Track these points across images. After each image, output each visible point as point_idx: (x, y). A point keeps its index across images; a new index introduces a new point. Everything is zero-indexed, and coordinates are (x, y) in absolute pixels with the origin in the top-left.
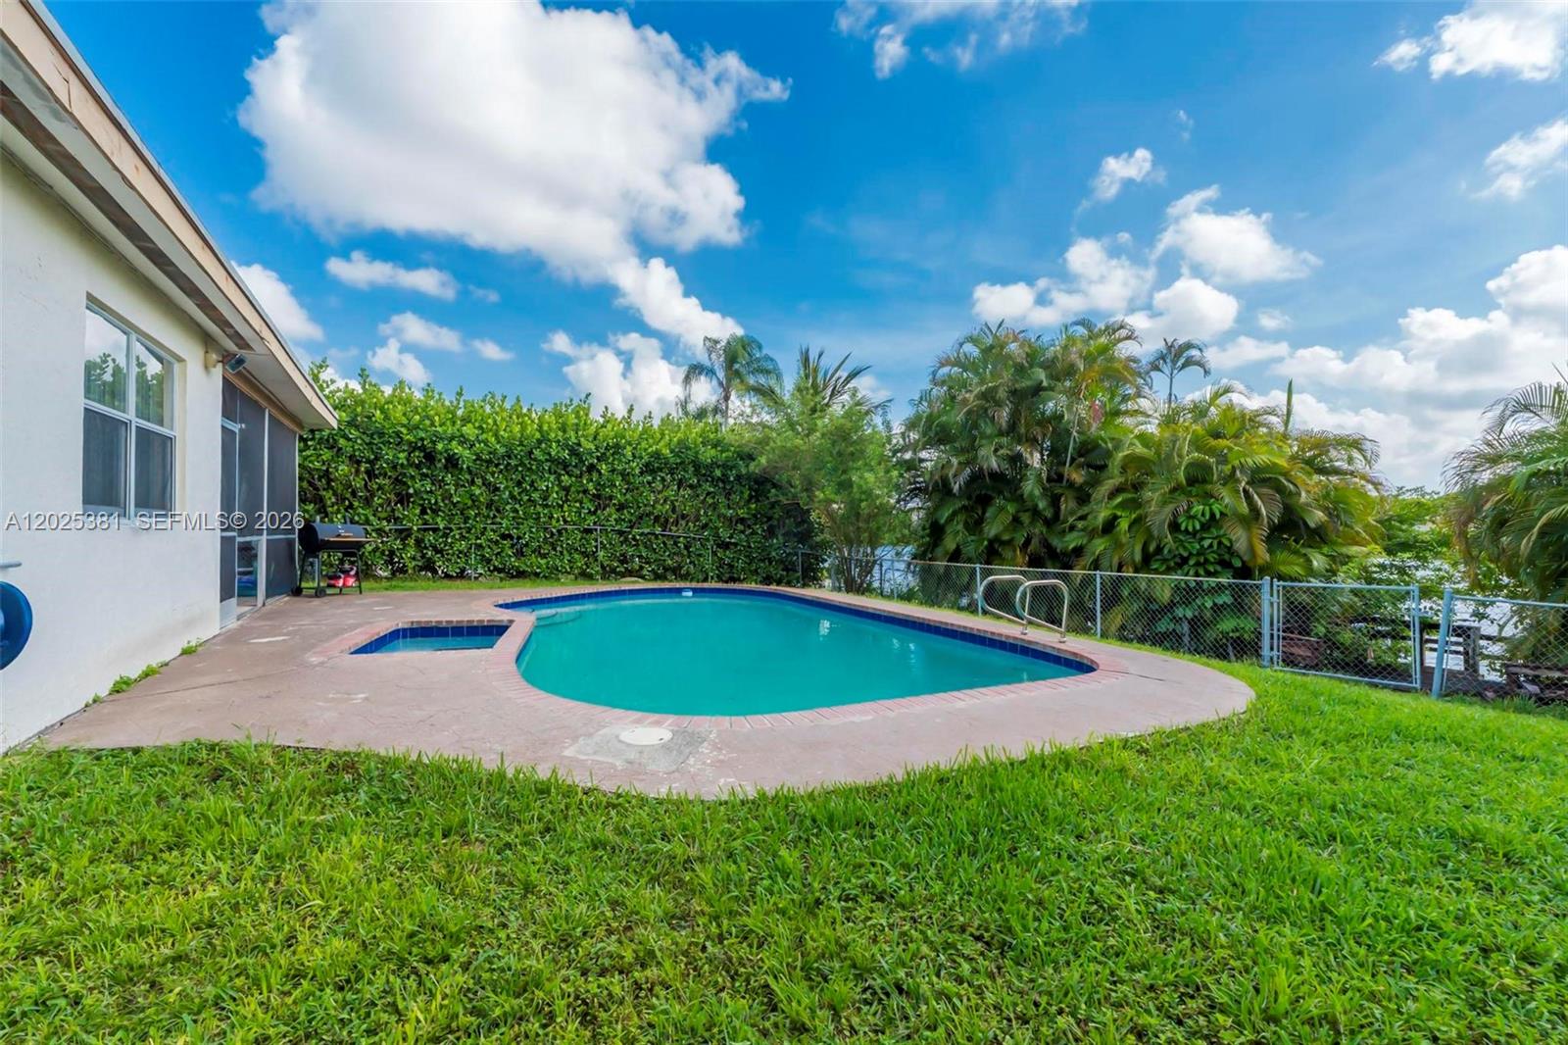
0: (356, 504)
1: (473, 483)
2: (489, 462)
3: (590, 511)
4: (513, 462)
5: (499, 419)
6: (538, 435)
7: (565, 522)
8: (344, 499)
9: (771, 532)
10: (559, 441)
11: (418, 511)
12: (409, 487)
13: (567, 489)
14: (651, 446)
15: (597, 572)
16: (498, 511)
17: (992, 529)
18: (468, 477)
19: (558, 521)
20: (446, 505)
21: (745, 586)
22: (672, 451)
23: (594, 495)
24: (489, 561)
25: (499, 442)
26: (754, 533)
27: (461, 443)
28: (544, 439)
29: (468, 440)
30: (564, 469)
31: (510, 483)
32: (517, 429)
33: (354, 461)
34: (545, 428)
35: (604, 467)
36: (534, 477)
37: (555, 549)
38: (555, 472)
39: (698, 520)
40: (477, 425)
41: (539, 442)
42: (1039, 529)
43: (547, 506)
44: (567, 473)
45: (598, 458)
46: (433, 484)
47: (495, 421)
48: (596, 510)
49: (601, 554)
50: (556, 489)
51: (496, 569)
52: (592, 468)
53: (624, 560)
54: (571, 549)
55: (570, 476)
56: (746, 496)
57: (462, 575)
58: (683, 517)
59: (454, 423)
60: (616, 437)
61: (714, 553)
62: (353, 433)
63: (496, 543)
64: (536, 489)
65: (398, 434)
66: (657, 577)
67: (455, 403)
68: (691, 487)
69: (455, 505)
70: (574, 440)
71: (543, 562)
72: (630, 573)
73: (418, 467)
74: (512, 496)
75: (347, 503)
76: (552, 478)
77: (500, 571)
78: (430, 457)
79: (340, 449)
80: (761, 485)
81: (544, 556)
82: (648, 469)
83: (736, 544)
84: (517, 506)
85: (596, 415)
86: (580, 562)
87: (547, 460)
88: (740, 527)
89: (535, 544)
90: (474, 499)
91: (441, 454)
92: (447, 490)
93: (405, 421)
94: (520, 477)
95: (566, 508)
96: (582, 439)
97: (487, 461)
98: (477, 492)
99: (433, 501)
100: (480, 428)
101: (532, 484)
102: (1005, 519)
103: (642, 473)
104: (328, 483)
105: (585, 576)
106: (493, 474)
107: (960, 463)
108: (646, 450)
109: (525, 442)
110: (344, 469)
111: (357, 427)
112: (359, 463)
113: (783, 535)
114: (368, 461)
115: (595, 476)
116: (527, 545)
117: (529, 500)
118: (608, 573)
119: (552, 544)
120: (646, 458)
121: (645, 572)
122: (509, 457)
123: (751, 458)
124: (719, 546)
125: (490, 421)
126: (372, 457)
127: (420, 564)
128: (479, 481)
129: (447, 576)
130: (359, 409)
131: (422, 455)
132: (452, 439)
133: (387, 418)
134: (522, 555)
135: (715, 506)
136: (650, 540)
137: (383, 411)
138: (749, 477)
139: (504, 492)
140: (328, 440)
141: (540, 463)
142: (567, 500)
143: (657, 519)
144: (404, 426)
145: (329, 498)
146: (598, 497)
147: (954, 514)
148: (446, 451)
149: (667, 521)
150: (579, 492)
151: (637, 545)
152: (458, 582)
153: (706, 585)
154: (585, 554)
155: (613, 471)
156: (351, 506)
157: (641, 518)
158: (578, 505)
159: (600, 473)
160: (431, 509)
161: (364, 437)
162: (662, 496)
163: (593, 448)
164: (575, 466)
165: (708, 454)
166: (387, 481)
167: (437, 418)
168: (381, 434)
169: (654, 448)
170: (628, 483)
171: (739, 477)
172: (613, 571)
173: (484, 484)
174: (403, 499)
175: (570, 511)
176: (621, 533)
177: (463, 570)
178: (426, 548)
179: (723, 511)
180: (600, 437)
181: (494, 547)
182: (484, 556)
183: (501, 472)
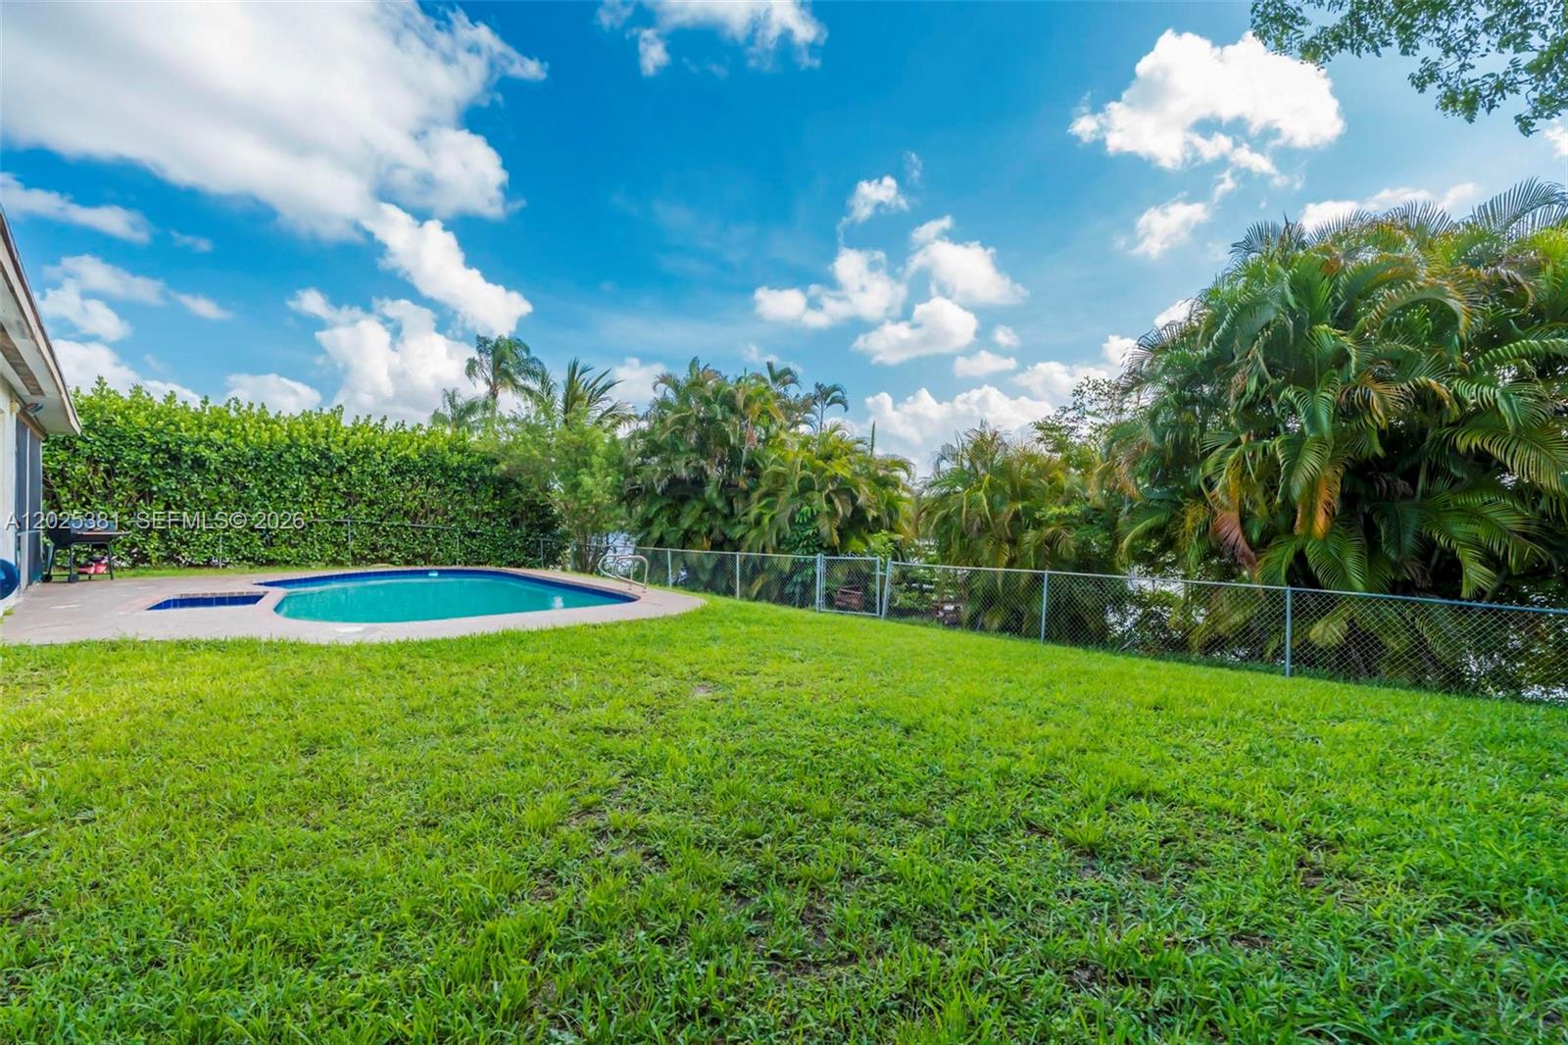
0: (93, 500)
1: (220, 481)
2: (238, 463)
3: (340, 507)
4: (262, 464)
5: (247, 425)
6: (287, 441)
7: (316, 516)
8: (80, 496)
9: (515, 523)
10: (308, 447)
11: (162, 507)
12: (152, 485)
13: (318, 488)
14: (400, 451)
15: (348, 559)
16: (247, 506)
17: (686, 523)
18: (215, 476)
19: (309, 515)
20: (192, 501)
21: (488, 568)
22: (420, 456)
23: (344, 493)
24: (237, 551)
25: (247, 446)
26: (499, 524)
27: (208, 446)
28: (293, 444)
29: (217, 444)
30: (315, 470)
31: (259, 482)
32: (266, 435)
33: (92, 461)
34: (295, 434)
35: (354, 470)
36: (284, 477)
37: (305, 540)
38: (305, 473)
39: (446, 514)
40: (224, 430)
41: (289, 447)
42: (719, 522)
43: (297, 502)
44: (318, 474)
45: (348, 461)
46: (178, 482)
47: (244, 428)
48: (347, 506)
49: (351, 544)
50: (306, 487)
51: (244, 558)
52: (341, 469)
53: (374, 548)
54: (322, 540)
55: (320, 476)
56: (490, 494)
57: (208, 564)
58: (432, 511)
59: (200, 428)
60: (366, 443)
61: (461, 542)
62: (92, 436)
63: (246, 535)
64: (286, 488)
65: (140, 437)
66: (408, 563)
67: (200, 410)
68: (439, 486)
69: (201, 501)
70: (324, 445)
71: (293, 551)
72: (383, 560)
73: (162, 467)
74: (261, 493)
75: (84, 499)
76: (302, 478)
77: (249, 559)
78: (175, 458)
79: (76, 450)
80: (503, 485)
81: (294, 546)
82: (396, 470)
83: (481, 534)
84: (267, 502)
85: (346, 422)
86: (331, 550)
87: (297, 463)
88: (486, 520)
89: (285, 536)
90: (222, 497)
91: (187, 455)
92: (192, 489)
93: (148, 426)
94: (269, 477)
95: (316, 503)
96: (332, 445)
97: (235, 462)
98: (225, 490)
99: (178, 498)
100: (229, 432)
101: (282, 483)
102: (696, 513)
103: (391, 474)
104: (63, 481)
105: (335, 562)
106: (241, 474)
107: (662, 471)
108: (395, 455)
109: (275, 447)
110: (81, 468)
111: (95, 431)
112: (97, 462)
113: (527, 526)
114: (108, 461)
115: (345, 476)
116: (276, 536)
117: (279, 497)
118: (357, 560)
119: (303, 535)
120: (395, 462)
121: (395, 559)
122: (258, 459)
123: (495, 462)
124: (465, 535)
125: (239, 427)
126: (113, 458)
127: (164, 554)
128: (227, 481)
129: (191, 565)
130: (98, 415)
131: (166, 456)
132: (197, 444)
133: (128, 422)
134: (272, 545)
135: (462, 503)
136: (399, 531)
137: (122, 415)
138: (493, 478)
139: (253, 490)
140: (63, 442)
141: (290, 465)
142: (317, 497)
143: (406, 513)
144: (146, 430)
145: (64, 495)
146: (348, 494)
147: (661, 509)
148: (193, 454)
149: (416, 515)
150: (329, 490)
151: (387, 536)
152: (206, 570)
153: (454, 567)
154: (335, 544)
155: (363, 472)
156: (88, 502)
157: (391, 512)
158: (328, 501)
159: (351, 475)
160: (175, 504)
161: (103, 439)
162: (410, 495)
163: (343, 452)
164: (326, 468)
165: (455, 460)
166: (128, 480)
167: (182, 424)
168: (122, 438)
169: (403, 453)
170: (378, 482)
171: (483, 479)
172: (364, 558)
173: (232, 483)
174: (146, 495)
175: (321, 507)
176: (371, 525)
177: (210, 560)
178: (170, 540)
179: (469, 506)
180: (350, 443)
181: (243, 539)
182: (232, 547)
183: (250, 472)
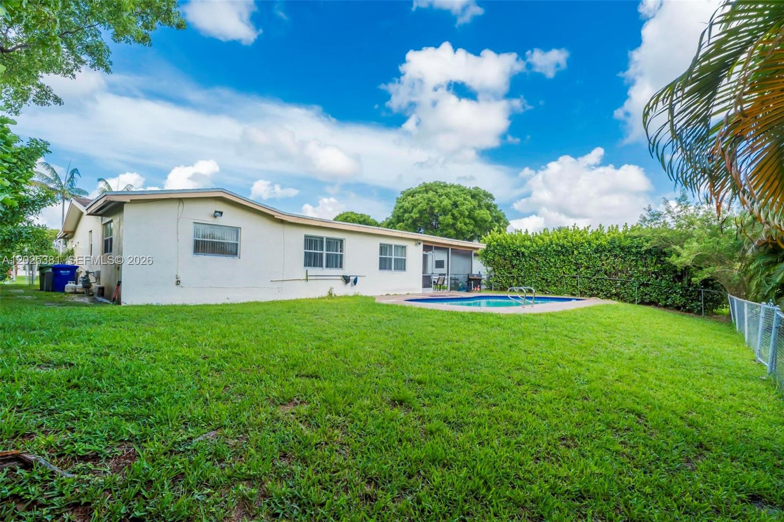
2: (535, 253)
3: (574, 270)
4: (542, 253)
6: (549, 242)
7: (564, 273)
8: (499, 267)
10: (557, 244)
11: (517, 271)
12: (514, 263)
13: (565, 262)
14: (598, 241)
15: (578, 293)
16: (539, 270)
18: (529, 259)
19: (561, 273)
22: (608, 243)
25: (537, 246)
26: (662, 279)
27: (525, 248)
28: (551, 243)
29: (527, 246)
30: (562, 254)
31: (543, 260)
33: (500, 256)
34: (551, 239)
35: (577, 252)
36: (550, 257)
37: (561, 284)
38: (558, 255)
39: (627, 272)
43: (555, 268)
45: (575, 248)
46: (519, 262)
48: (578, 270)
49: (579, 286)
50: (560, 261)
51: (540, 290)
52: (572, 253)
53: (591, 289)
54: (568, 285)
55: (566, 256)
56: (653, 261)
58: (619, 271)
59: (524, 241)
60: (583, 239)
61: (639, 288)
63: (540, 282)
65: (510, 247)
66: (607, 298)
68: (622, 257)
69: (526, 268)
70: (562, 243)
71: (556, 288)
72: (595, 296)
73: (515, 256)
74: (544, 265)
76: (557, 257)
79: (496, 253)
81: (557, 286)
82: (598, 250)
84: (546, 268)
86: (571, 289)
88: (652, 275)
89: (553, 282)
90: (531, 267)
91: (520, 252)
92: (523, 264)
93: (511, 242)
94: (545, 258)
95: (564, 268)
96: (566, 241)
98: (532, 264)
99: (521, 267)
100: (531, 242)
101: (550, 260)
103: (594, 253)
104: (494, 263)
105: (573, 295)
106: (536, 258)
108: (596, 243)
109: (545, 245)
110: (497, 258)
111: (499, 246)
115: (574, 256)
116: (550, 282)
117: (549, 266)
118: (584, 294)
119: (561, 282)
120: (596, 247)
122: (541, 251)
124: (641, 284)
126: (504, 254)
128: (532, 260)
130: (499, 241)
131: (515, 252)
132: (522, 247)
133: (507, 242)
134: (549, 286)
136: (603, 282)
139: (541, 263)
140: (493, 250)
141: (551, 252)
142: (565, 266)
143: (605, 272)
144: (510, 244)
146: (576, 264)
149: (610, 273)
150: (570, 263)
151: (596, 283)
154: (573, 286)
155: (581, 253)
157: (597, 272)
158: (569, 267)
160: (520, 270)
161: (501, 249)
162: (608, 263)
163: (571, 245)
164: (566, 252)
165: (627, 242)
166: (508, 261)
167: (518, 241)
168: (505, 247)
172: (586, 294)
174: (513, 267)
175: (566, 270)
176: (588, 278)
178: (519, 282)
179: (641, 268)
182: (536, 285)
183: (539, 256)
